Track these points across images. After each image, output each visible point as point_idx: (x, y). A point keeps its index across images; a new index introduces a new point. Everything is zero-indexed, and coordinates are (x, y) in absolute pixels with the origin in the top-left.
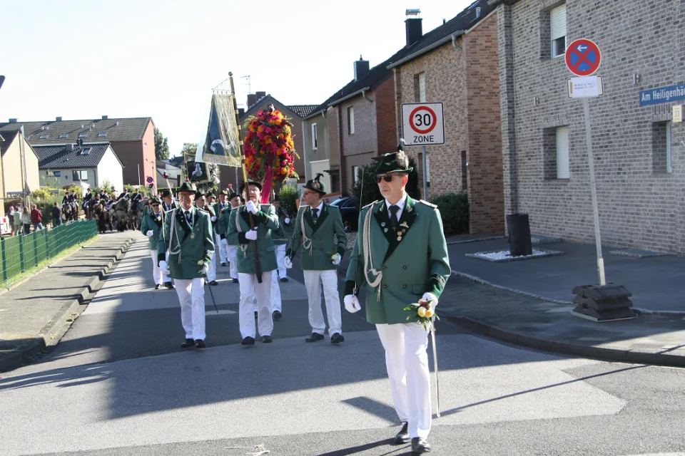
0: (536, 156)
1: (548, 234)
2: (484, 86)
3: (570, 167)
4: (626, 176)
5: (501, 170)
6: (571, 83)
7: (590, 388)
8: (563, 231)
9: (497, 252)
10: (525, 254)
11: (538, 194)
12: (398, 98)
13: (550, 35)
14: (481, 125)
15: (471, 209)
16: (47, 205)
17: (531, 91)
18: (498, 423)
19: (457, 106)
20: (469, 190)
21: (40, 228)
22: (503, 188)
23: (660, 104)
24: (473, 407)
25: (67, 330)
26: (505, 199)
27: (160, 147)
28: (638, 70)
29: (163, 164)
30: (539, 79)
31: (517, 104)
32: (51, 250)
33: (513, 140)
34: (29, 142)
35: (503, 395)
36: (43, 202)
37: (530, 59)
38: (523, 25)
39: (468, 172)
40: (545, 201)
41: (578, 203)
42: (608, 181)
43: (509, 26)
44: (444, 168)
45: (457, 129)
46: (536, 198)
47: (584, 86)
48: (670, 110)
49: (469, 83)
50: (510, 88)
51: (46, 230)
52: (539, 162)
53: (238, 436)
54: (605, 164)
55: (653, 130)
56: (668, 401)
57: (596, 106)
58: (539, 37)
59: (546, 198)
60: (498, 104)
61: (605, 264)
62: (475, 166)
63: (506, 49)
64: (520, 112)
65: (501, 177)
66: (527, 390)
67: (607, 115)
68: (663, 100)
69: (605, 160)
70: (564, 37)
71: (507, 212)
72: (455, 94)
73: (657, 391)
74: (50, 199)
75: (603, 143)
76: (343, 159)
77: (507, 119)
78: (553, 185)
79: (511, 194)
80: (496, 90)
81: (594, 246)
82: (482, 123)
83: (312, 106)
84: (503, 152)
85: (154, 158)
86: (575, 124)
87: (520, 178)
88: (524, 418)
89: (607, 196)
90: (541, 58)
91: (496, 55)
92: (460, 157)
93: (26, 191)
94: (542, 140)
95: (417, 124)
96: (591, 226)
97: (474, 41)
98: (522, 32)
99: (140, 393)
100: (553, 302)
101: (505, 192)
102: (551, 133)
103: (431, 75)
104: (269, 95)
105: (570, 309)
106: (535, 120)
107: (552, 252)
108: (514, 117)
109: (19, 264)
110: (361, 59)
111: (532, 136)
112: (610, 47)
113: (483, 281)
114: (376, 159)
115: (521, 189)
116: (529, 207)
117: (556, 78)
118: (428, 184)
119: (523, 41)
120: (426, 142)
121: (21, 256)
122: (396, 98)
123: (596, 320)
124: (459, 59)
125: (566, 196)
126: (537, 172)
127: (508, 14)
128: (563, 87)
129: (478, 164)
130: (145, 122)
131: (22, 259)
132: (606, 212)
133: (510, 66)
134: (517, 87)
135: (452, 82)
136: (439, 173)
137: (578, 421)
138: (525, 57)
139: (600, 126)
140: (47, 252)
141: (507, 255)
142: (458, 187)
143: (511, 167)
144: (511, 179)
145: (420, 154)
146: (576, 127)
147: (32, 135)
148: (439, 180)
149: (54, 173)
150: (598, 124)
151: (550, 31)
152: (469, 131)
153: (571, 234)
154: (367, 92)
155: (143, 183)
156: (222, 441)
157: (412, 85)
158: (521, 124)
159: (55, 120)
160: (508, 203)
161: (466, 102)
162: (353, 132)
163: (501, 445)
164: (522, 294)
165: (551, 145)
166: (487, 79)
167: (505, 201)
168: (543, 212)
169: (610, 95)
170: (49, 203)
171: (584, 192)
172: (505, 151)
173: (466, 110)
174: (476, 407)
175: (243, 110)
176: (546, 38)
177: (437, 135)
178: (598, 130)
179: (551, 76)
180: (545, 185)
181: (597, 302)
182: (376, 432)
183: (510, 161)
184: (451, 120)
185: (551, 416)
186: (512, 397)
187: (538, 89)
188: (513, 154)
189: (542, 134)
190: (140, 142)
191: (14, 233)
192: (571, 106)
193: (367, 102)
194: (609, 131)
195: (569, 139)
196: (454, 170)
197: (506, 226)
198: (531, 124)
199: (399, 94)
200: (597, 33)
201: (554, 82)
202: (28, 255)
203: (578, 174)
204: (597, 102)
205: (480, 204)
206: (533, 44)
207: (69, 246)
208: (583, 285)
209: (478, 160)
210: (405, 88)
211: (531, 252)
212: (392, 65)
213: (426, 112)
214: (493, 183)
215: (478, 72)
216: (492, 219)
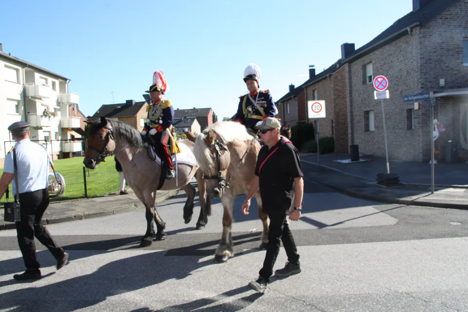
0: (361, 122)
1: (366, 153)
2: (340, 94)
3: (374, 127)
4: (396, 130)
5: (347, 127)
7: (384, 214)
8: (371, 152)
9: (345, 160)
10: (357, 161)
11: (362, 137)
13: (366, 75)
14: (339, 110)
15: (335, 143)
17: (359, 96)
18: (348, 228)
19: (330, 102)
20: (334, 136)
22: (348, 135)
23: (410, 102)
26: (349, 139)
27: (214, 118)
28: (401, 89)
30: (362, 92)
31: (354, 102)
33: (352, 116)
37: (358, 84)
38: (355, 71)
39: (334, 128)
40: (364, 140)
41: (377, 141)
43: (350, 71)
44: (324, 126)
45: (329, 111)
46: (361, 139)
47: (381, 94)
48: (413, 104)
49: (334, 93)
50: (351, 95)
52: (362, 124)
55: (407, 112)
56: (414, 219)
58: (362, 76)
60: (346, 101)
61: (390, 164)
62: (337, 126)
63: (349, 80)
64: (355, 105)
65: (347, 130)
68: (413, 100)
69: (389, 124)
70: (372, 76)
71: (350, 144)
73: (410, 216)
75: (388, 117)
76: (285, 123)
77: (349, 107)
78: (368, 134)
79: (351, 137)
80: (345, 96)
81: (385, 158)
86: (377, 109)
87: (355, 131)
89: (389, 138)
90: (363, 84)
91: (345, 83)
92: (331, 122)
94: (363, 116)
95: (314, 109)
97: (336, 77)
98: (355, 74)
100: (368, 180)
102: (367, 113)
103: (319, 90)
105: (375, 183)
106: (360, 108)
107: (369, 160)
108: (352, 107)
110: (291, 84)
111: (359, 114)
112: (390, 80)
113: (340, 171)
114: (298, 123)
115: (355, 135)
116: (358, 142)
117: (369, 91)
118: (318, 133)
119: (356, 77)
120: (318, 117)
123: (385, 187)
124: (330, 84)
125: (373, 138)
126: (362, 128)
127: (350, 67)
130: (208, 110)
132: (388, 144)
133: (350, 87)
134: (353, 95)
135: (328, 93)
136: (323, 128)
137: (380, 227)
138: (356, 83)
139: (386, 110)
141: (350, 161)
142: (330, 134)
143: (351, 126)
144: (351, 131)
145: (315, 121)
146: (377, 111)
148: (322, 131)
151: (366, 73)
152: (335, 112)
153: (375, 153)
154: (294, 97)
157: (312, 94)
158: (355, 109)
160: (350, 141)
161: (333, 101)
162: (288, 112)
164: (356, 176)
165: (367, 118)
166: (341, 92)
168: (364, 144)
171: (381, 136)
172: (349, 120)
173: (333, 105)
176: (364, 76)
177: (322, 114)
179: (367, 91)
180: (365, 133)
181: (386, 180)
183: (351, 124)
184: (328, 108)
185: (369, 225)
187: (361, 96)
188: (352, 121)
189: (363, 113)
190: (207, 117)
192: (374, 103)
193: (294, 101)
194: (390, 112)
195: (374, 115)
196: (329, 127)
197: (349, 149)
199: (307, 97)
200: (385, 74)
203: (378, 129)
205: (339, 141)
206: (360, 78)
208: (380, 173)
209: (338, 123)
210: (309, 95)
211: (359, 160)
212: (304, 86)
213: (318, 104)
214: (344, 133)
215: (338, 89)
216: (344, 147)
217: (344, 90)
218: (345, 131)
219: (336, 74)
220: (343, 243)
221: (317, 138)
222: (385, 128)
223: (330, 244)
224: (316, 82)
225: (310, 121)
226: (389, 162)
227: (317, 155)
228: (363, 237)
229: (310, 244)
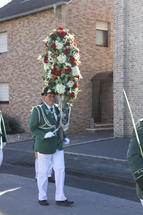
33: (125, 73)
63: (124, 11)
79: (124, 109)
84: (116, 81)
87: (131, 99)
134: (130, 38)
144: (124, 99)
172: (118, 80)
188: (125, 82)
214: (77, 103)
215: (72, 31)
216: (77, 125)
217: (80, 34)
218: (79, 99)
219: (70, 5)
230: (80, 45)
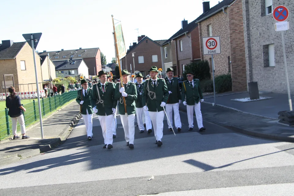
0: (260, 57)
1: (266, 90)
2: (237, 28)
3: (275, 61)
5: (245, 64)
6: (276, 25)
7: (287, 154)
8: (272, 89)
9: (244, 98)
10: (256, 99)
11: (261, 74)
12: (200, 35)
13: (265, 5)
14: (236, 45)
15: (232, 81)
16: (59, 85)
17: (257, 30)
18: (248, 170)
19: (226, 38)
20: (231, 72)
21: (57, 94)
22: (246, 71)
24: (237, 163)
25: (69, 134)
26: (247, 76)
27: (103, 60)
29: (104, 67)
30: (260, 24)
31: (251, 36)
32: (61, 103)
33: (250, 51)
34: (51, 60)
35: (250, 158)
36: (57, 83)
37: (256, 16)
38: (253, 2)
39: (231, 65)
40: (264, 76)
41: (279, 76)
42: (292, 67)
43: (247, 3)
44: (221, 64)
45: (226, 47)
46: (260, 75)
47: (281, 26)
49: (230, 27)
50: (248, 29)
51: (59, 94)
52: (261, 60)
53: (140, 176)
54: (290, 59)
57: (286, 34)
58: (260, 7)
59: (265, 75)
60: (243, 36)
61: (292, 102)
62: (234, 62)
63: (246, 12)
64: (252, 39)
65: (245, 67)
66: (260, 155)
67: (291, 38)
69: (290, 58)
70: (271, 6)
71: (248, 81)
72: (225, 33)
74: (60, 82)
75: (289, 50)
76: (178, 61)
77: (247, 42)
78: (268, 69)
79: (250, 74)
80: (242, 30)
81: (287, 95)
82: (236, 44)
83: (165, 40)
84: (246, 56)
85: (101, 64)
86: (277, 43)
87: (253, 67)
88: (259, 167)
89: (291, 73)
90: (261, 16)
91: (242, 15)
92: (227, 59)
93: (51, 80)
94: (262, 50)
95: (209, 46)
96: (284, 86)
97: (232, 10)
98: (253, 5)
99: (100, 159)
100: (269, 119)
101: (247, 73)
102: (266, 47)
103: (214, 25)
104: (147, 37)
105: (277, 121)
106: (259, 42)
107: (268, 98)
108: (250, 41)
109: (49, 109)
110: (184, 20)
111: (258, 49)
112: (292, 9)
113: (239, 111)
114: (192, 61)
115: (254, 71)
116: (257, 79)
117: (268, 24)
119: (253, 9)
120: (213, 53)
121: (50, 105)
122: (199, 35)
123: (288, 125)
124: (226, 17)
125: (273, 74)
126: (261, 64)
128: (271, 27)
129: (235, 62)
130: (96, 50)
131: (50, 107)
132: (291, 80)
133: (248, 20)
134: (251, 28)
135: (223, 28)
136: (219, 66)
137: (283, 168)
138: (254, 16)
139: (288, 43)
140: (60, 103)
141: (249, 99)
142: (227, 72)
143: (249, 62)
144: (250, 67)
145: (210, 59)
146: (277, 44)
147: (52, 57)
148: (218, 69)
149: (61, 72)
150: (287, 43)
151: (265, 4)
152: (231, 48)
153: (276, 90)
154: (187, 33)
155: (96, 75)
156: (134, 178)
157: (206, 30)
158: (253, 44)
159: (61, 50)
160: (248, 78)
161: (229, 36)
162: (182, 50)
163: (250, 178)
164: (256, 115)
165: (267, 52)
166: (238, 26)
167: (247, 77)
168: (264, 81)
169: (292, 30)
170: (60, 84)
171: (281, 72)
172: (247, 55)
173: (229, 39)
174: (238, 163)
175: (136, 43)
176: (263, 7)
177: (218, 50)
178: (287, 45)
179: (266, 23)
180: (264, 69)
181: (289, 118)
182: (197, 174)
183: (249, 60)
184: (223, 44)
185: (271, 166)
186: (254, 159)
187: (260, 29)
188: (250, 57)
189: (262, 48)
190: (95, 58)
191: (46, 96)
192: (275, 35)
193: (187, 38)
194: (292, 45)
195: (274, 49)
196: (225, 64)
197: (248, 87)
198: (258, 44)
199: (201, 33)
200: (286, 3)
201: (267, 25)
202: (53, 105)
203: (279, 64)
204: (286, 33)
205: (236, 78)
206: (258, 9)
207: (68, 101)
208: (282, 111)
209: (235, 60)
210: (203, 31)
211: (259, 98)
212: (197, 21)
213: (213, 40)
214: (242, 70)
215: (234, 23)
216: (241, 85)
217: (241, 23)
218: (243, 67)
219: (232, 7)
220: (244, 185)
221: (213, 76)
222: (286, 63)
223: (230, 187)
224: (211, 16)
225: (205, 59)
226: (291, 99)
227: (213, 94)
228: (265, 178)
229: (208, 187)
230: (241, 31)
